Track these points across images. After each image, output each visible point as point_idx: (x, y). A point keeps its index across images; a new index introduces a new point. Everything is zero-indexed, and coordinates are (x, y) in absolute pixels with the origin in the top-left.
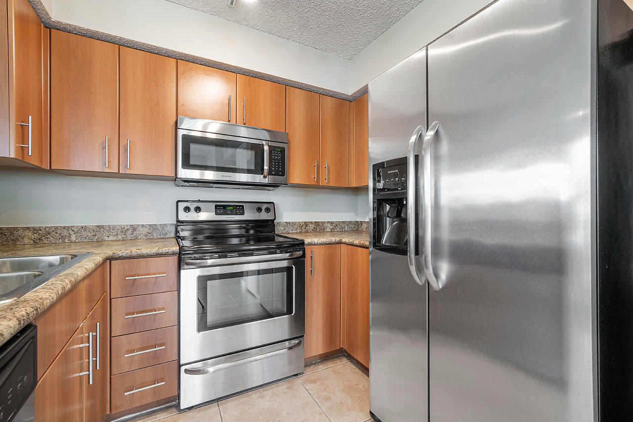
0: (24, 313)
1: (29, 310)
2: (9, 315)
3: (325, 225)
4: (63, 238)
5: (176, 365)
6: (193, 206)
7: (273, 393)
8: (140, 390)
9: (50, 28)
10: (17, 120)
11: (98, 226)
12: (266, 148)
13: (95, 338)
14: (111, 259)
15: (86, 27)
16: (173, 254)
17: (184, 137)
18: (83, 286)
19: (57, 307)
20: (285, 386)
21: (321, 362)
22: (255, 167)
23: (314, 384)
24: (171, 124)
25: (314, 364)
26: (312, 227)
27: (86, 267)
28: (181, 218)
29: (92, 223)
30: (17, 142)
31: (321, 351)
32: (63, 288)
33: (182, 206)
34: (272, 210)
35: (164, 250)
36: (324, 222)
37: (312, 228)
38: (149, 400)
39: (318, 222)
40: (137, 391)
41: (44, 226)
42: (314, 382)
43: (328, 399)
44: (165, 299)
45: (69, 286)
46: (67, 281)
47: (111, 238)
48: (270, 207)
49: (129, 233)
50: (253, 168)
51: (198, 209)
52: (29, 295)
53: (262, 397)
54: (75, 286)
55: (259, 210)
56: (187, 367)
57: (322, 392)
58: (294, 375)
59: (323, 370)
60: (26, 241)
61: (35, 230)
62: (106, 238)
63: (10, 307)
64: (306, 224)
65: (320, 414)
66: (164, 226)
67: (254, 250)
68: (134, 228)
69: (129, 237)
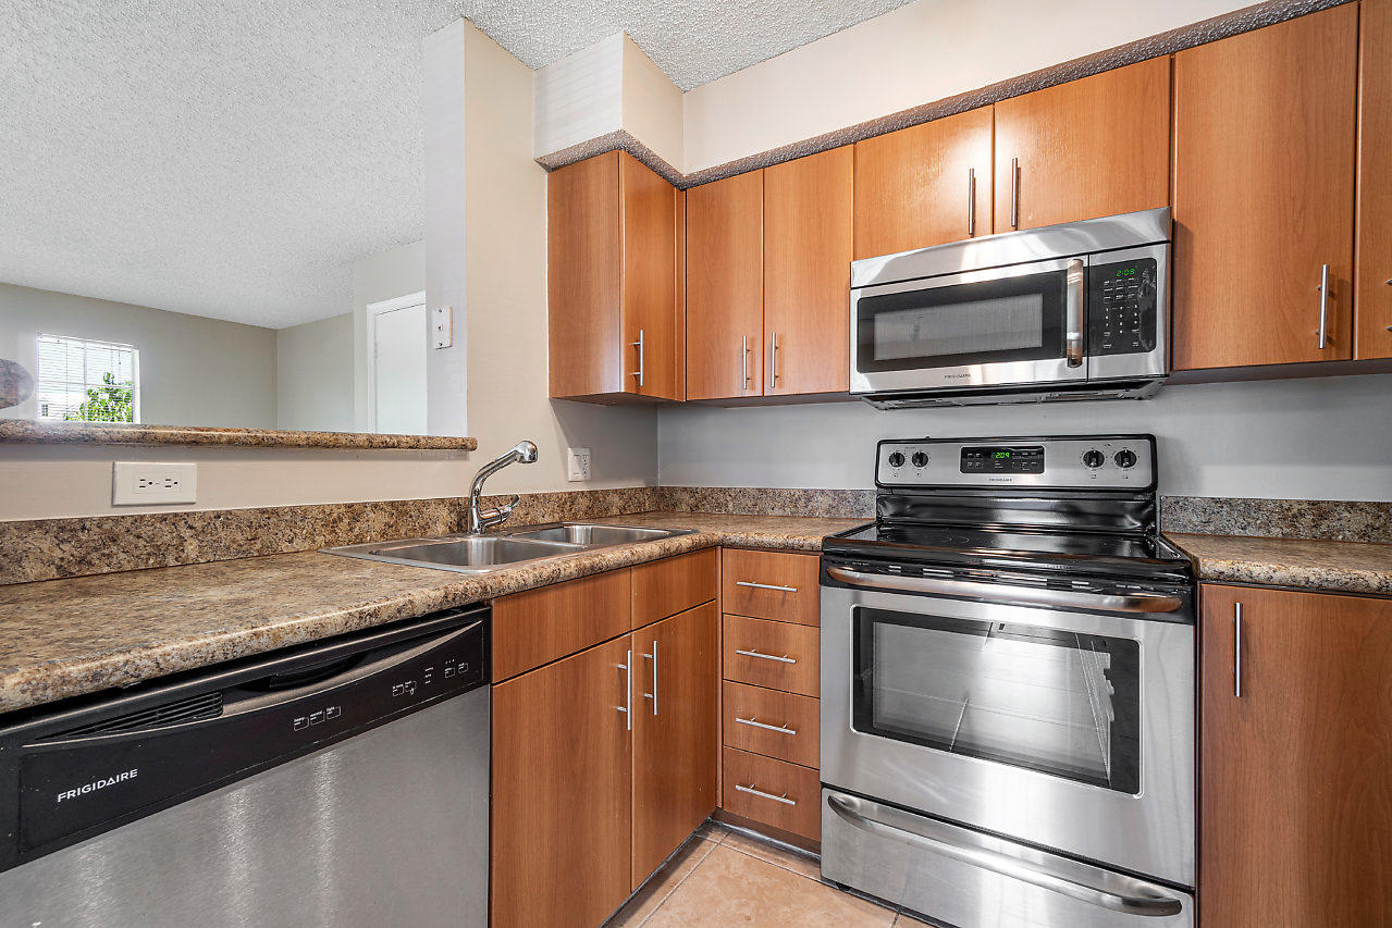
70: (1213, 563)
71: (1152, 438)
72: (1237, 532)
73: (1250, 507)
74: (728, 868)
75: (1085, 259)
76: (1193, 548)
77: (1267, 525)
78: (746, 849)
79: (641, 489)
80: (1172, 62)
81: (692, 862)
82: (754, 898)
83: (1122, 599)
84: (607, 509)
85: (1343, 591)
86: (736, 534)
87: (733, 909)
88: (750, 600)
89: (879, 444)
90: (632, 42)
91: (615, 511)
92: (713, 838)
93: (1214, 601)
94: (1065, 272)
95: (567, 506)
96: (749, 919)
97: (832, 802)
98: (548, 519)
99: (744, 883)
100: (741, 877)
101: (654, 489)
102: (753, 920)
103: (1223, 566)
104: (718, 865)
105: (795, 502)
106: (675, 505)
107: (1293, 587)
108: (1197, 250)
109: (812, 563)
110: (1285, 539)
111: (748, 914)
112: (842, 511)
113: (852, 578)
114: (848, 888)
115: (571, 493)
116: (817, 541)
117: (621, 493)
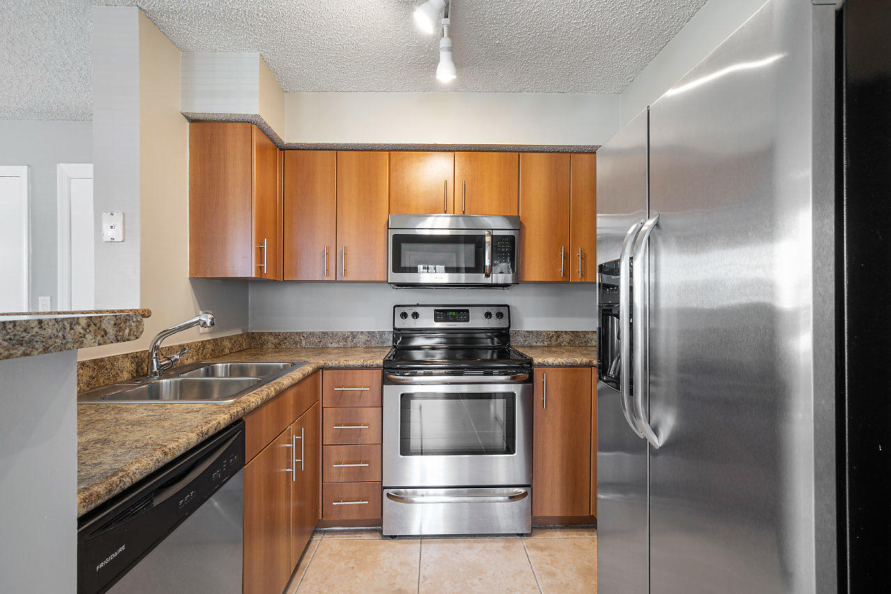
0: (235, 411)
1: (239, 409)
2: (226, 411)
3: (589, 336)
4: (296, 343)
5: (378, 488)
6: (409, 311)
7: (485, 547)
8: (347, 503)
9: (283, 148)
10: (256, 244)
11: (323, 333)
12: (488, 239)
13: (298, 442)
14: (323, 368)
15: (309, 142)
16: (378, 367)
17: (395, 237)
18: (291, 395)
19: (264, 409)
20: (502, 544)
21: (561, 528)
22: (476, 264)
23: (540, 552)
24: (383, 225)
25: (551, 528)
26: (567, 338)
27: (293, 376)
28: (397, 326)
29: (318, 329)
30: (257, 263)
31: (558, 513)
32: (268, 395)
33: (399, 311)
34: (506, 315)
35: (369, 363)
36: (587, 332)
37: (567, 340)
38: (354, 516)
39: (577, 332)
40: (344, 503)
41: (282, 331)
42: (542, 549)
43: (552, 574)
44: (370, 414)
45: (273, 393)
46: (272, 389)
47: (335, 345)
48: (503, 311)
49: (348, 341)
50: (473, 265)
51: (416, 315)
52: (244, 398)
53: (470, 548)
54: (280, 393)
55: (488, 315)
56: (391, 491)
57: (547, 564)
58: (518, 535)
59: (558, 538)
60: (270, 345)
61: (276, 335)
62: (330, 345)
63: (229, 406)
64: (558, 334)
65: (534, 588)
66: (382, 334)
67: (463, 368)
68: (353, 335)
69: (349, 344)
70: (537, 360)
71: (508, 306)
72: (534, 344)
73: (538, 334)
74: (331, 549)
75: (491, 231)
76: (529, 354)
77: (543, 341)
78: (338, 538)
79: (241, 335)
80: (519, 155)
81: (309, 553)
82: (351, 558)
83: (509, 377)
84: (223, 350)
85: (572, 366)
86: (333, 362)
87: (343, 566)
88: (341, 398)
89: (394, 307)
90: (263, 60)
91: (227, 351)
92: (317, 538)
93: (538, 374)
94: (484, 236)
95: (200, 351)
96: (353, 568)
97: (388, 495)
98: (190, 361)
99: (344, 554)
100: (340, 551)
101: (248, 334)
102: (356, 568)
103: (540, 360)
104: (326, 550)
105: (345, 339)
106: (262, 344)
107: (559, 366)
108: (527, 234)
109: (377, 375)
110: (548, 347)
111: (352, 566)
112: (373, 343)
113: (400, 380)
114: (396, 536)
115: (202, 342)
116: (380, 362)
117: (230, 338)
